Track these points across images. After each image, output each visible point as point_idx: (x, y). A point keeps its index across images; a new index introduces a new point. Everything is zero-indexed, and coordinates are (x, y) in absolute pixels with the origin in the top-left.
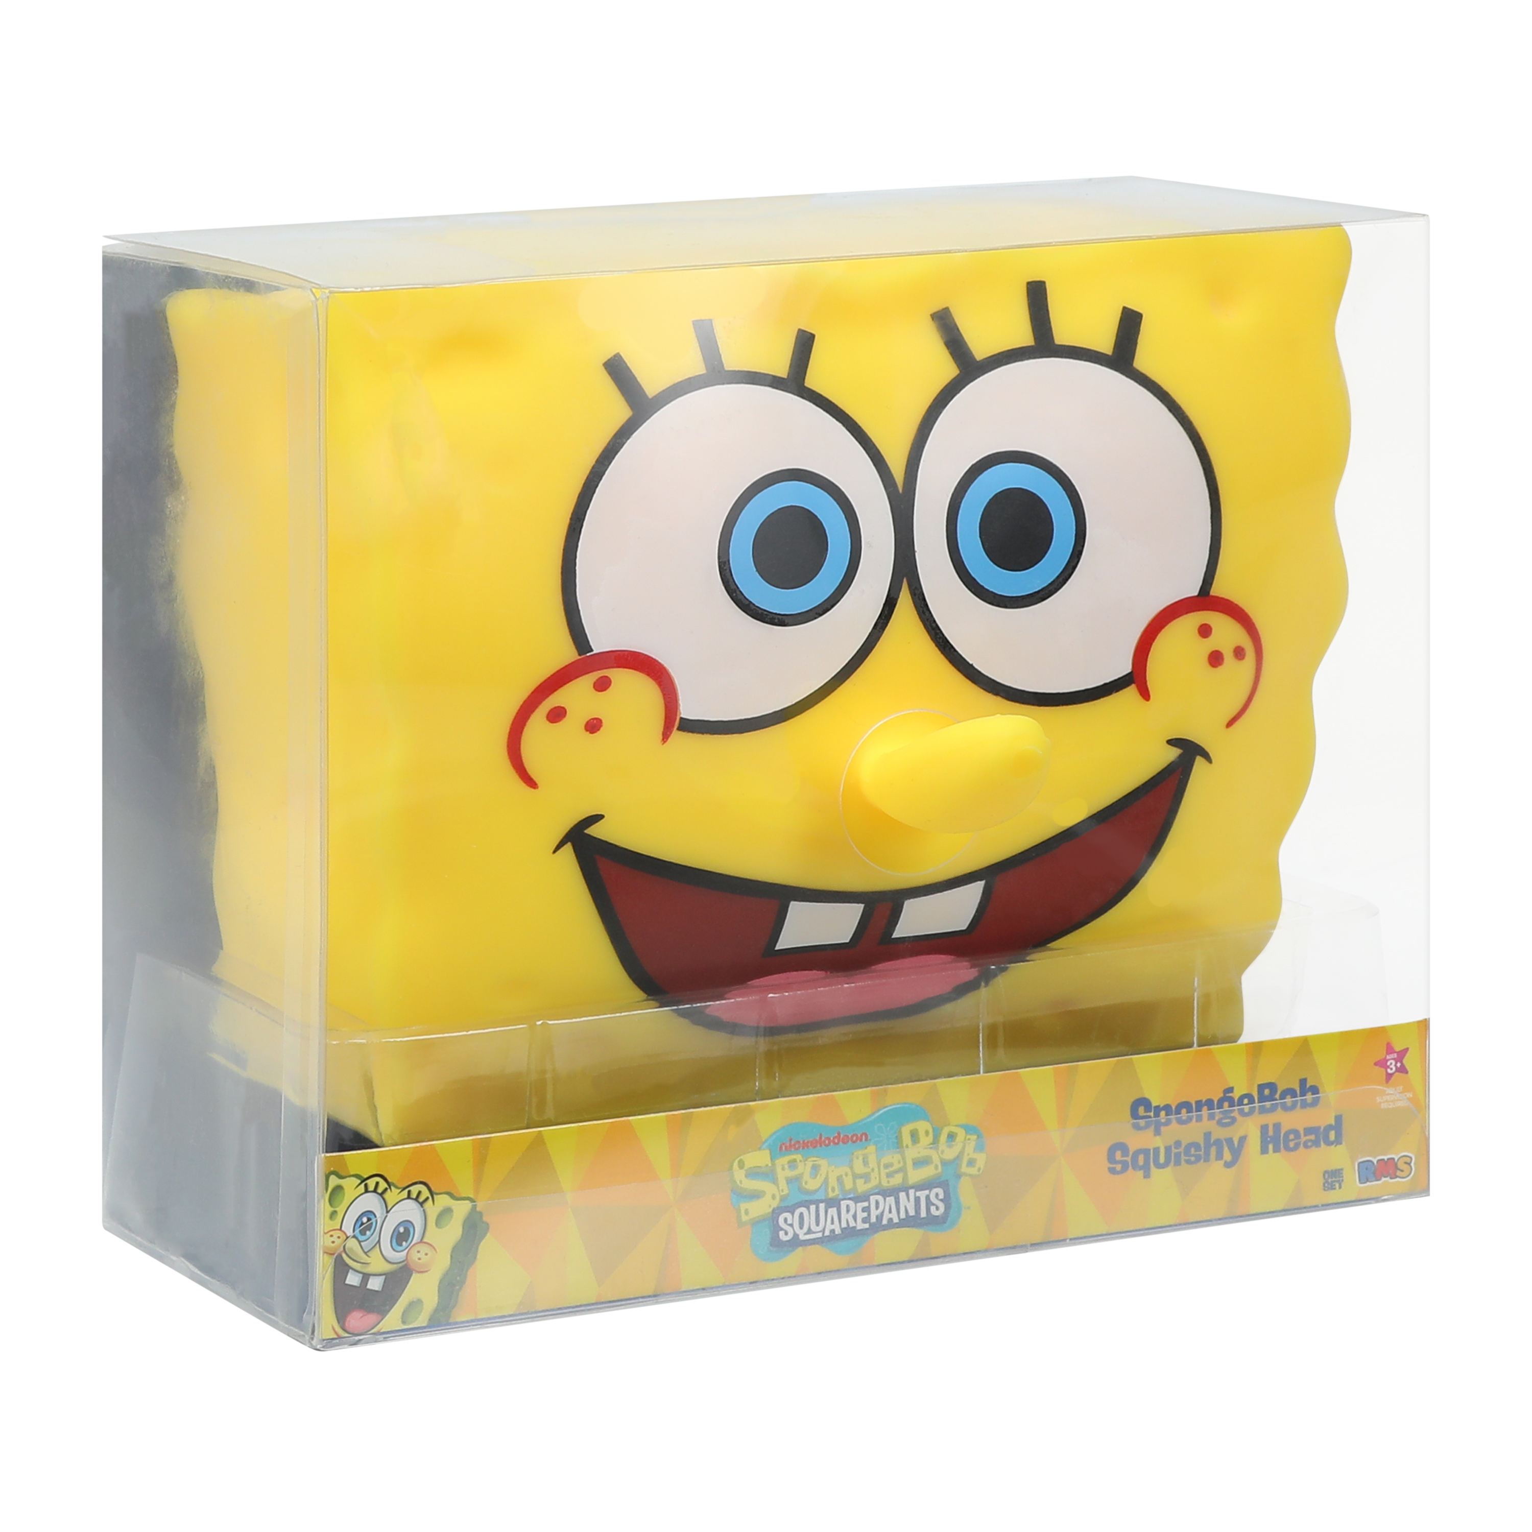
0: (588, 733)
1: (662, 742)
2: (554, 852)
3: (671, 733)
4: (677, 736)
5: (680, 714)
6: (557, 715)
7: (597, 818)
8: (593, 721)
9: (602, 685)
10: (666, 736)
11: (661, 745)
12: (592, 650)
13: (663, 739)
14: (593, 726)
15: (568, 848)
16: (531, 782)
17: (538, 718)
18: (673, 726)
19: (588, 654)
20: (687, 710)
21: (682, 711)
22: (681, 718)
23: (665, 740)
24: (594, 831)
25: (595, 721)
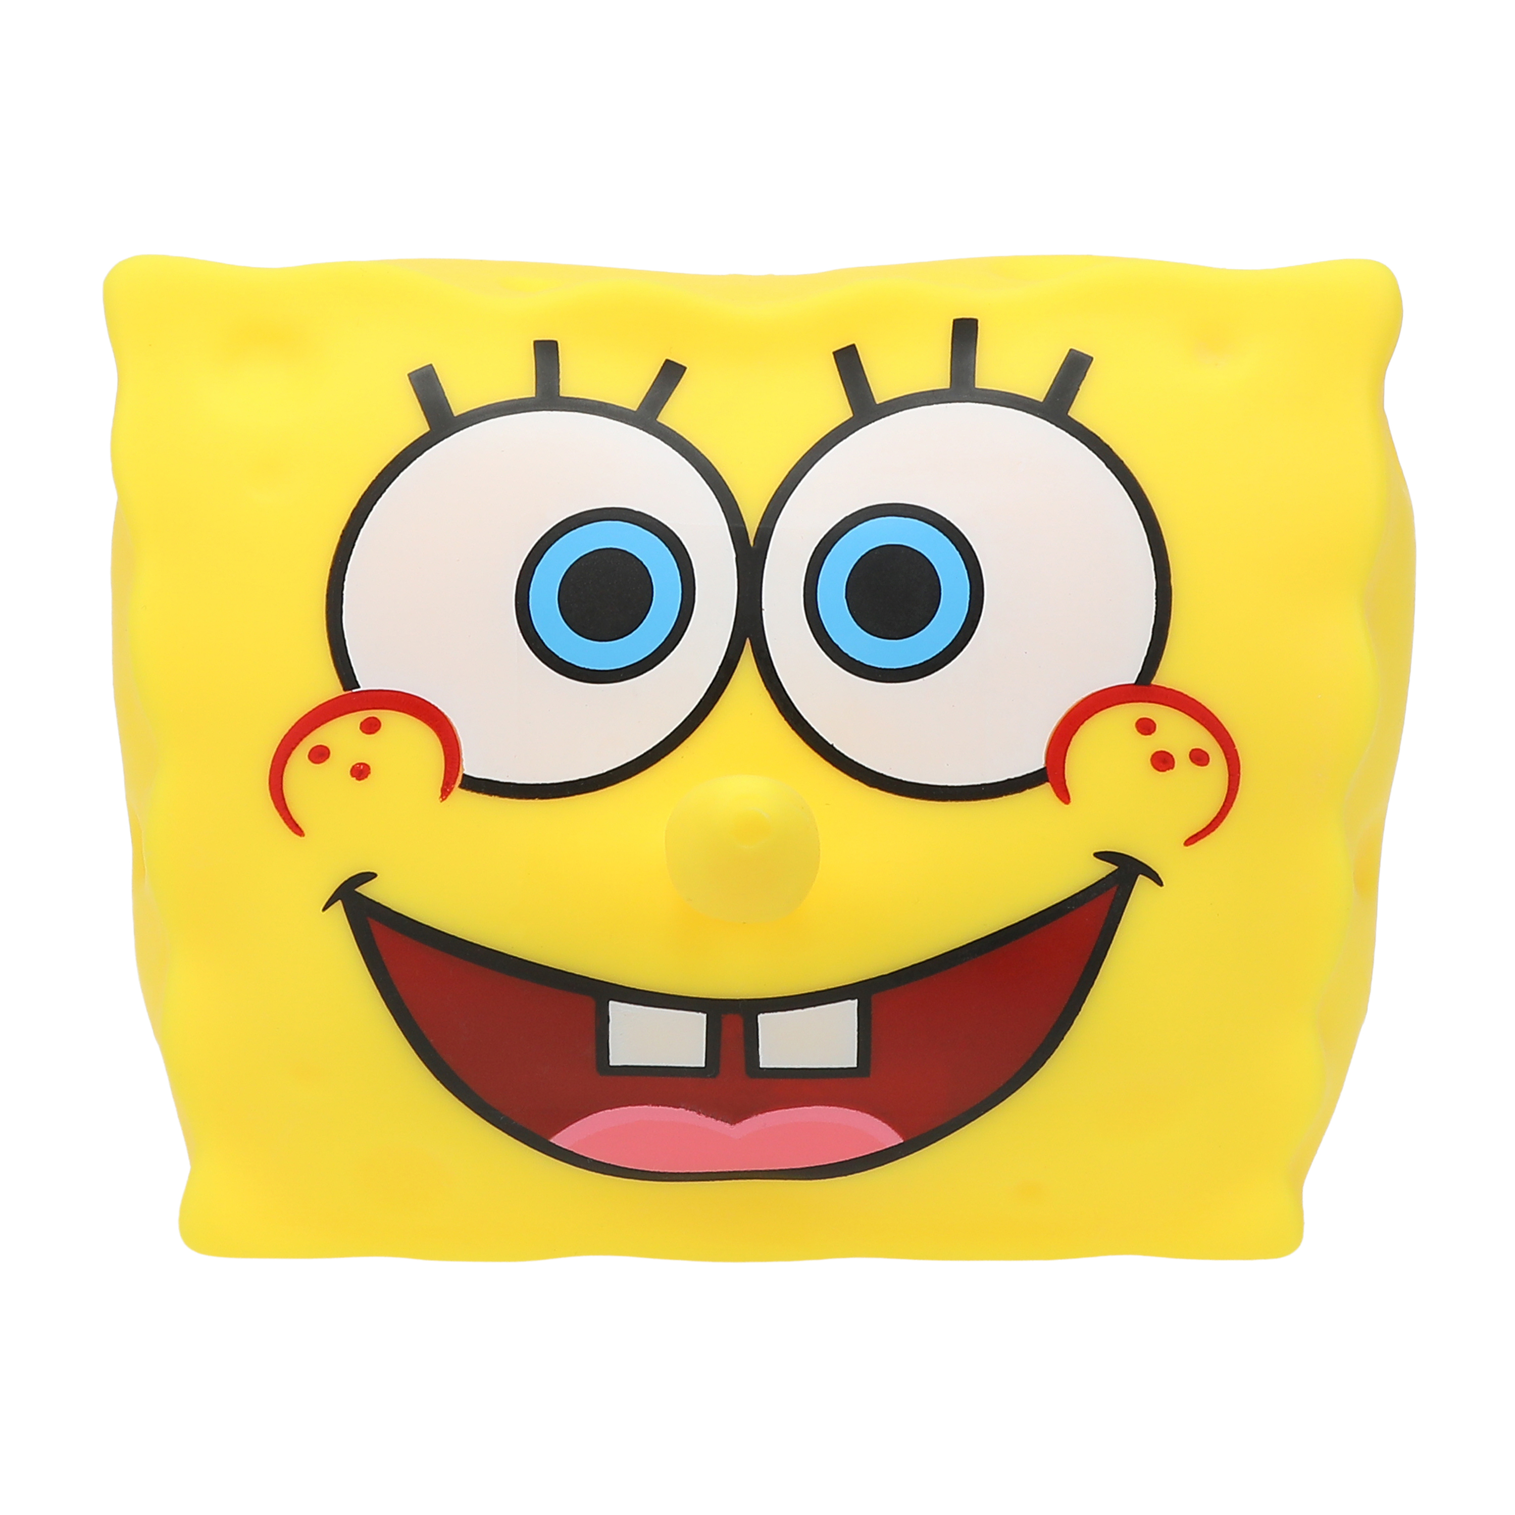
0: (354, 779)
1: (441, 799)
2: (324, 909)
3: (452, 789)
4: (459, 795)
5: (463, 770)
6: (320, 755)
7: (368, 877)
8: (360, 766)
9: (371, 727)
10: (445, 792)
11: (439, 802)
12: (359, 687)
13: (442, 796)
14: (360, 772)
15: (339, 905)
16: (297, 830)
17: (300, 756)
18: (454, 783)
19: (354, 691)
20: (470, 767)
21: (464, 767)
22: (464, 775)
23: (444, 797)
24: (366, 890)
25: (362, 767)
